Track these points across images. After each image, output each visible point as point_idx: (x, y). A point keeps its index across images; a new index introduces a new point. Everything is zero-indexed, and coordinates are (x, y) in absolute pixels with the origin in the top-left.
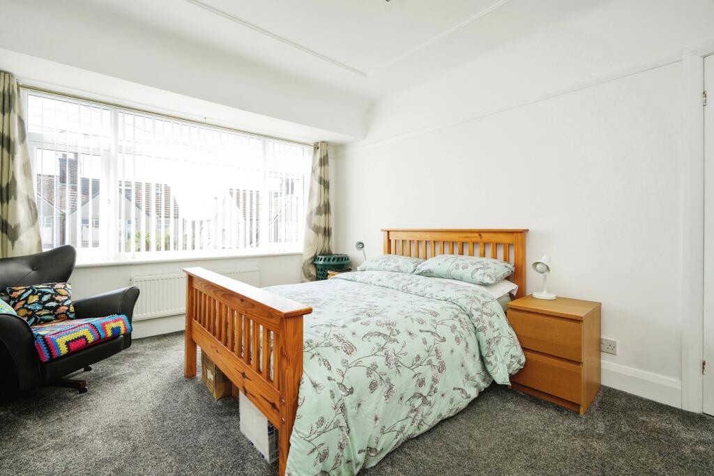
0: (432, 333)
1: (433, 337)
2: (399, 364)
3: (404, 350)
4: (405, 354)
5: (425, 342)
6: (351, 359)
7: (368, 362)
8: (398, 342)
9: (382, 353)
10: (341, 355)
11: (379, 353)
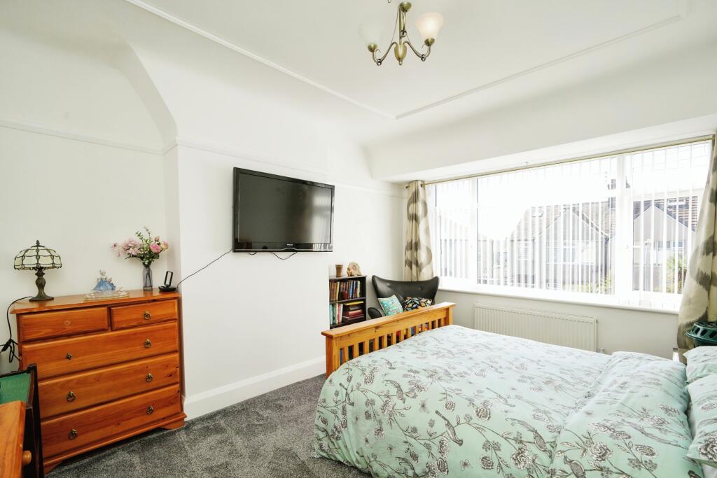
0: (448, 424)
1: (445, 429)
2: (393, 418)
3: (404, 412)
4: (402, 415)
5: (432, 424)
6: (363, 386)
7: (371, 396)
8: (404, 402)
9: (385, 399)
10: (361, 380)
11: (383, 397)
